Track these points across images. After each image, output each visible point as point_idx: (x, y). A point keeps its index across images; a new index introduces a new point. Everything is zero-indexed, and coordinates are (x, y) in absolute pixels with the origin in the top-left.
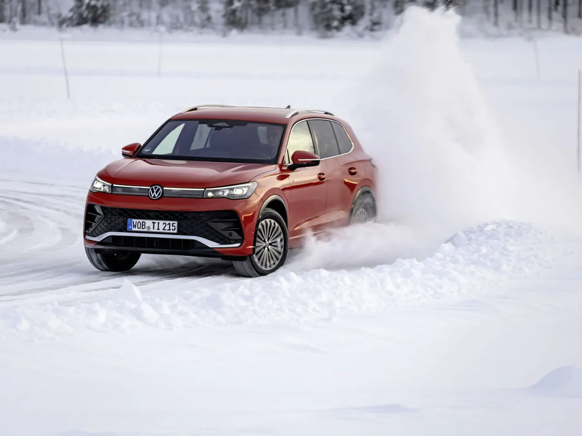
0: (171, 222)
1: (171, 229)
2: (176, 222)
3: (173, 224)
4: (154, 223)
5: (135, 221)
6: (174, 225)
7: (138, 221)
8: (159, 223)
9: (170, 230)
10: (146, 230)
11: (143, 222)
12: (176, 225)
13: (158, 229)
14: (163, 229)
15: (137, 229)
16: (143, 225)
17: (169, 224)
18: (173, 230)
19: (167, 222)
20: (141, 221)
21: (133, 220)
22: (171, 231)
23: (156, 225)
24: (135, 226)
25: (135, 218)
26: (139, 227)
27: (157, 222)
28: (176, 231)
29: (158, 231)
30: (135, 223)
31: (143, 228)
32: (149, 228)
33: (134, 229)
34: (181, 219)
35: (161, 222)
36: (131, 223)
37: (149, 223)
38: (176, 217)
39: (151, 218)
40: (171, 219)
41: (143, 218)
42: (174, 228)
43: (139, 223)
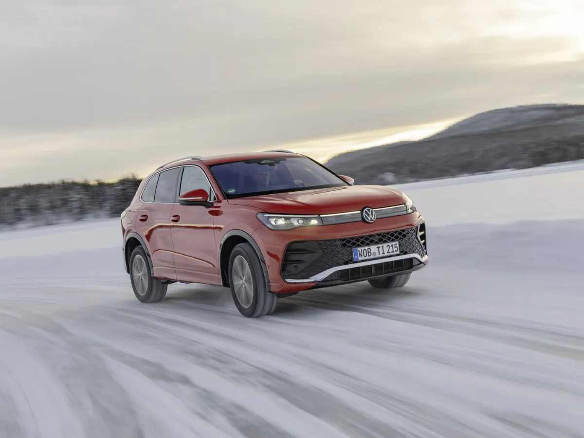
0: (393, 243)
1: (394, 250)
2: (397, 243)
4: (378, 247)
5: (360, 249)
6: (396, 246)
7: (363, 249)
8: (383, 247)
9: (393, 252)
10: (372, 257)
11: (368, 249)
12: (397, 245)
13: (383, 253)
14: (388, 252)
15: (363, 258)
16: (369, 252)
17: (392, 245)
18: (396, 251)
19: (390, 244)
20: (366, 248)
21: (358, 249)
22: (395, 253)
23: (381, 249)
24: (361, 255)
25: (359, 246)
26: (365, 255)
27: (380, 245)
28: (398, 252)
29: (384, 255)
30: (360, 252)
31: (369, 256)
32: (374, 253)
33: (360, 259)
34: (401, 239)
35: (385, 245)
36: (356, 252)
37: (374, 248)
38: (397, 237)
39: (376, 243)
40: (393, 240)
41: (368, 244)
42: (396, 249)
43: (365, 251)
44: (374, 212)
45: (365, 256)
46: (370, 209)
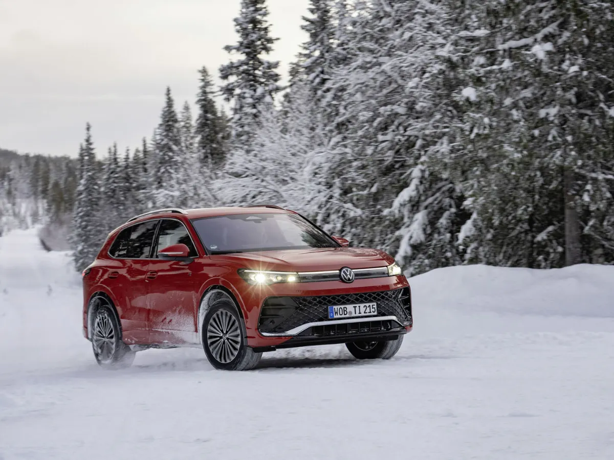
1: (371, 311)
2: (375, 304)
3: (372, 305)
4: (355, 307)
5: (336, 307)
7: (339, 307)
8: (359, 307)
10: (348, 316)
11: (344, 308)
12: (375, 306)
13: (360, 313)
14: (365, 313)
16: (345, 310)
17: (369, 306)
18: (373, 312)
19: (367, 305)
20: (342, 307)
21: (334, 307)
22: (372, 314)
23: (357, 309)
24: (336, 313)
25: (335, 304)
26: (341, 313)
27: (357, 305)
28: (376, 313)
29: (360, 315)
30: (336, 310)
31: (345, 314)
32: (350, 313)
33: (335, 317)
34: (379, 300)
35: (362, 305)
36: (332, 310)
37: (350, 308)
38: (375, 298)
39: (352, 303)
40: (371, 301)
41: (344, 303)
42: (374, 310)
43: (341, 309)
44: (352, 272)
45: (340, 315)
46: (349, 270)
